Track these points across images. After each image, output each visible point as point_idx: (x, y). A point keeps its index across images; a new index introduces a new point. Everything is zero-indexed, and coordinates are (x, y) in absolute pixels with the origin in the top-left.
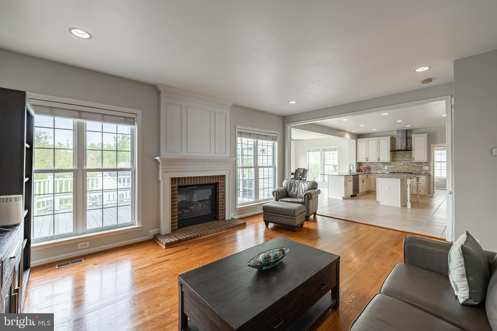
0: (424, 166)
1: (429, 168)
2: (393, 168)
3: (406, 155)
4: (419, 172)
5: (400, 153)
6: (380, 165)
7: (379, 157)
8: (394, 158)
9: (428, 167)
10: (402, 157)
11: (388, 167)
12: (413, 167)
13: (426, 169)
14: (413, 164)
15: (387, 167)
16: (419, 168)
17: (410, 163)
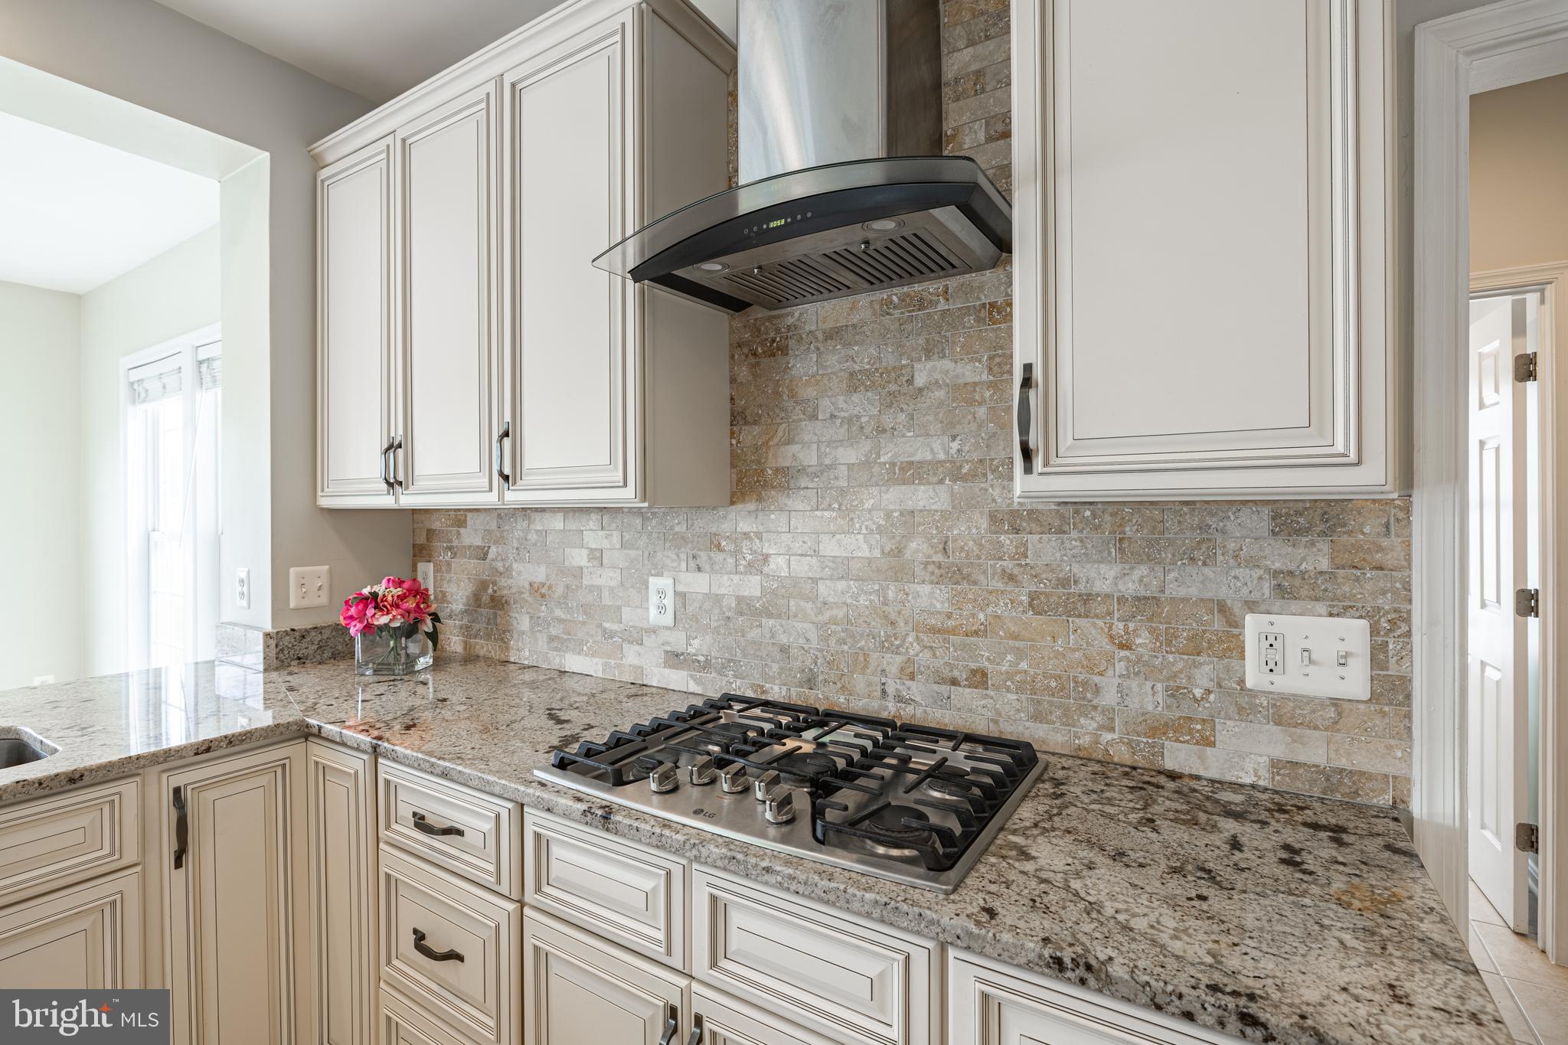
0: (1252, 606)
1: (1378, 655)
2: (744, 605)
3: (928, 353)
4: (1158, 729)
5: (834, 334)
6: (597, 556)
7: (508, 418)
8: (750, 435)
9: (1354, 632)
10: (863, 405)
11: (681, 597)
12: (1036, 605)
13: (1292, 681)
14: (1044, 549)
15: (664, 582)
16: (1143, 639)
17: (993, 518)
